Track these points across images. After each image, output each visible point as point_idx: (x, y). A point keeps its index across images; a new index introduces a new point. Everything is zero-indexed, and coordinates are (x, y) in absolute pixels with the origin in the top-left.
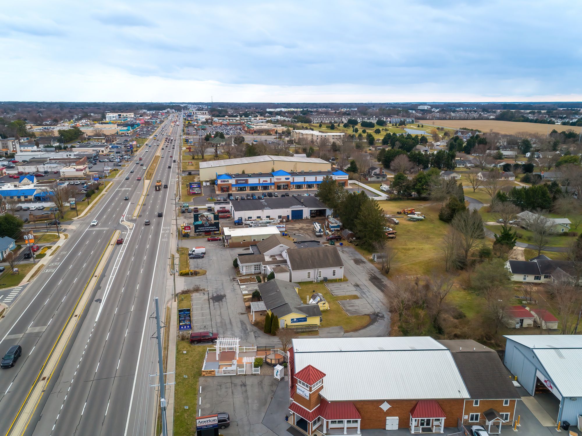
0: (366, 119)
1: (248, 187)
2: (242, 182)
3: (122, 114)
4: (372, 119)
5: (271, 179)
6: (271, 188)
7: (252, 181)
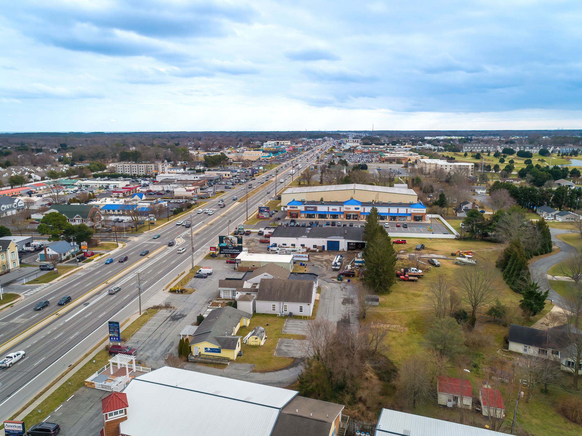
0: (528, 148)
1: (317, 215)
2: (311, 209)
3: (280, 142)
4: (534, 148)
5: (340, 208)
6: (340, 217)
7: (321, 209)
